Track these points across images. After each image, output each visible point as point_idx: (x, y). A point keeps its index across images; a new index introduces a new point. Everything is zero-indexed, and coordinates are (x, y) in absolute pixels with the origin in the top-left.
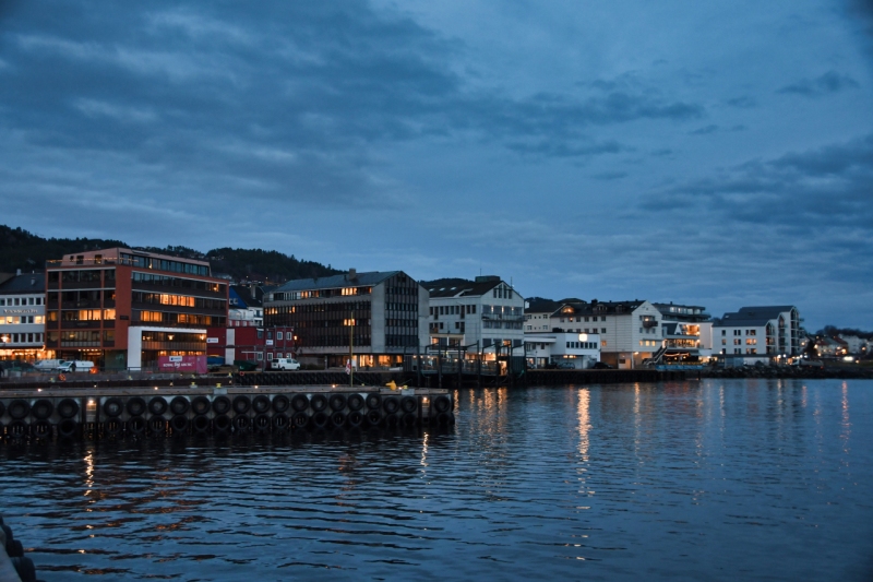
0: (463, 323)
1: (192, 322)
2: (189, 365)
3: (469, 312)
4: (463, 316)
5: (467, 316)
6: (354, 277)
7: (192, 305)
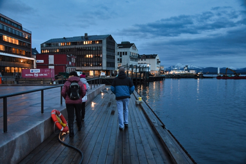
0: (121, 59)
1: (17, 53)
2: (46, 75)
3: (124, 54)
4: (121, 56)
5: (123, 56)
6: (87, 37)
7: (17, 44)
